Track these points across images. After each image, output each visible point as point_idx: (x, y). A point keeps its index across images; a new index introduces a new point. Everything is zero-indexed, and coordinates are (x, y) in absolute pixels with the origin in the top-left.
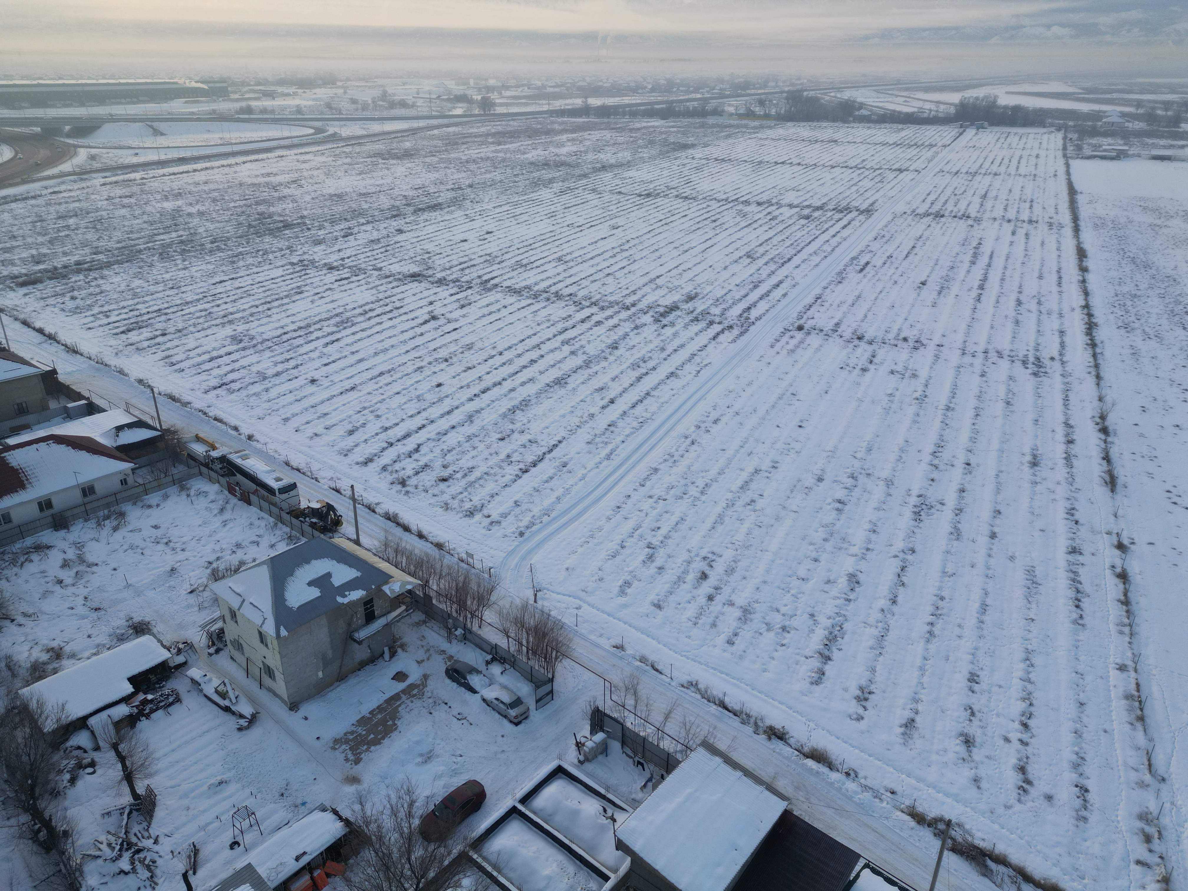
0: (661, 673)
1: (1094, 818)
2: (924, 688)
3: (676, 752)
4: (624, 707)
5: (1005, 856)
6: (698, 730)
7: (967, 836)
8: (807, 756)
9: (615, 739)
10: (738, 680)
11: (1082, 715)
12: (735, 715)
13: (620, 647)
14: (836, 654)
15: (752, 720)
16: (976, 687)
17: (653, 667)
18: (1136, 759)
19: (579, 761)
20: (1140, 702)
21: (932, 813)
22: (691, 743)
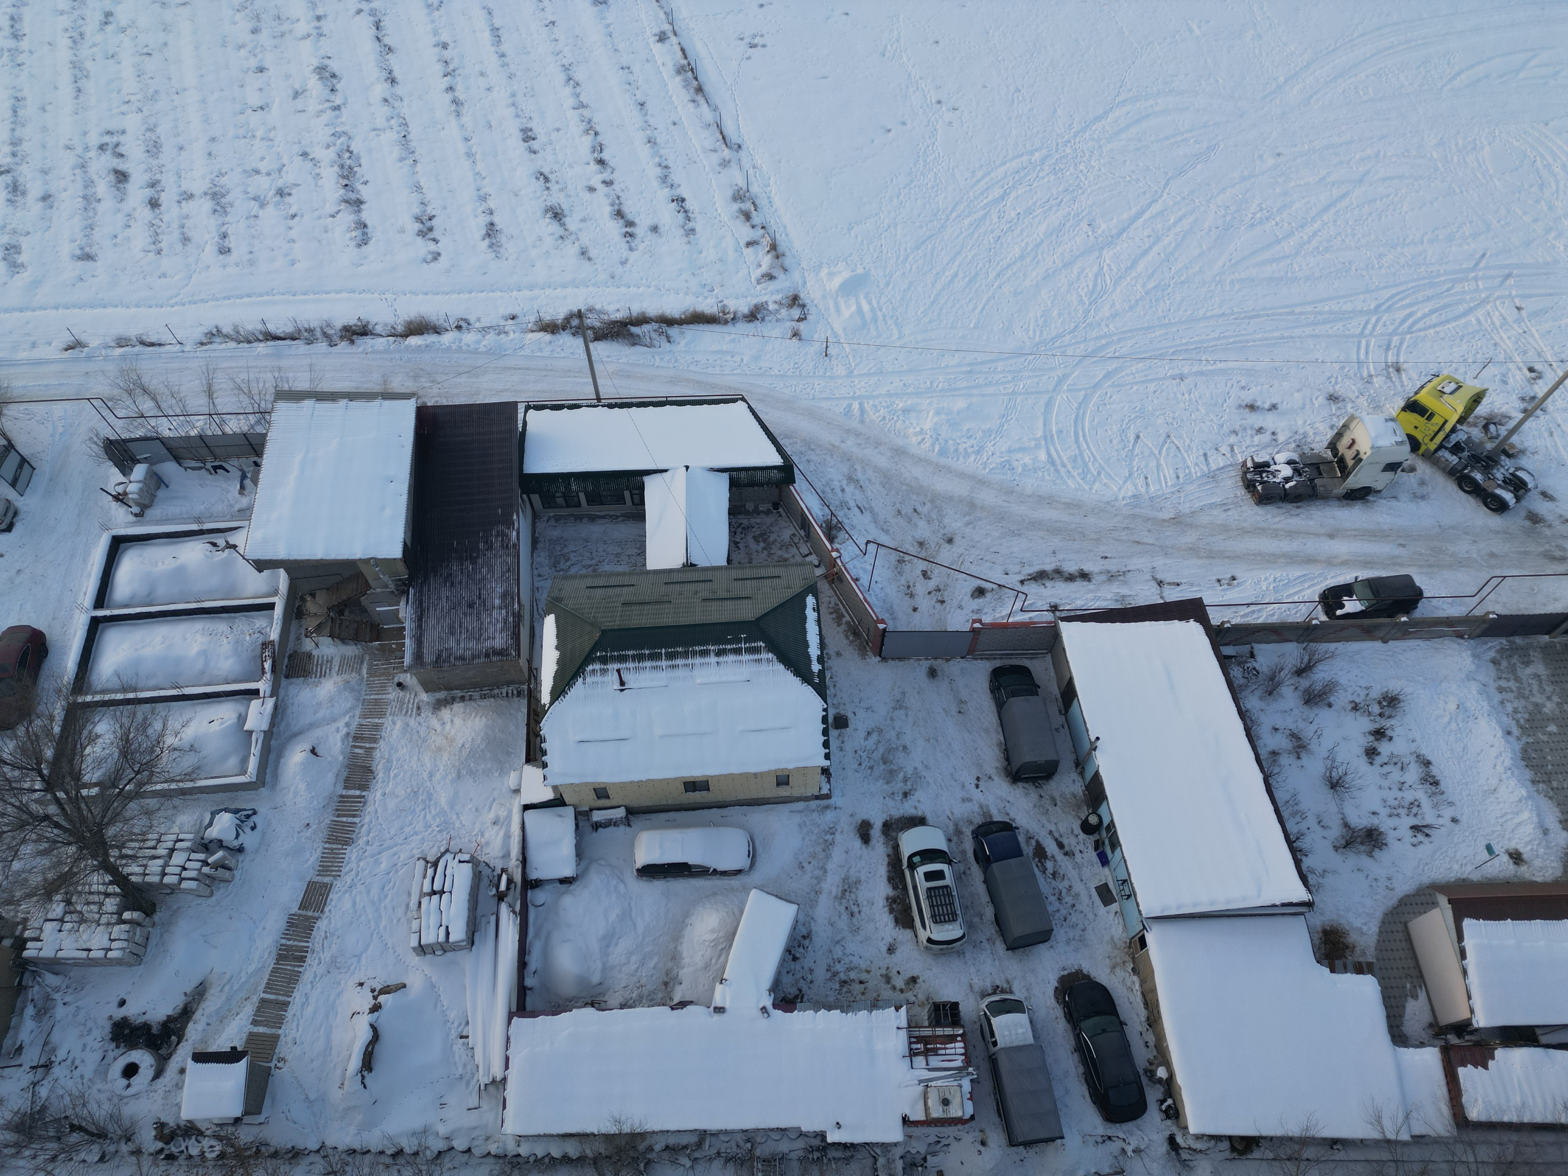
0: (160, 345)
1: (699, 224)
2: (484, 178)
3: (252, 427)
4: (142, 416)
5: (643, 313)
6: (261, 385)
7: (602, 316)
8: (405, 335)
9: (163, 461)
10: (267, 294)
11: (648, 117)
12: (294, 339)
13: (76, 345)
14: (365, 192)
15: (318, 333)
16: (535, 145)
17: (143, 343)
18: (710, 138)
19: (136, 515)
20: (692, 70)
21: (559, 313)
22: (263, 405)
